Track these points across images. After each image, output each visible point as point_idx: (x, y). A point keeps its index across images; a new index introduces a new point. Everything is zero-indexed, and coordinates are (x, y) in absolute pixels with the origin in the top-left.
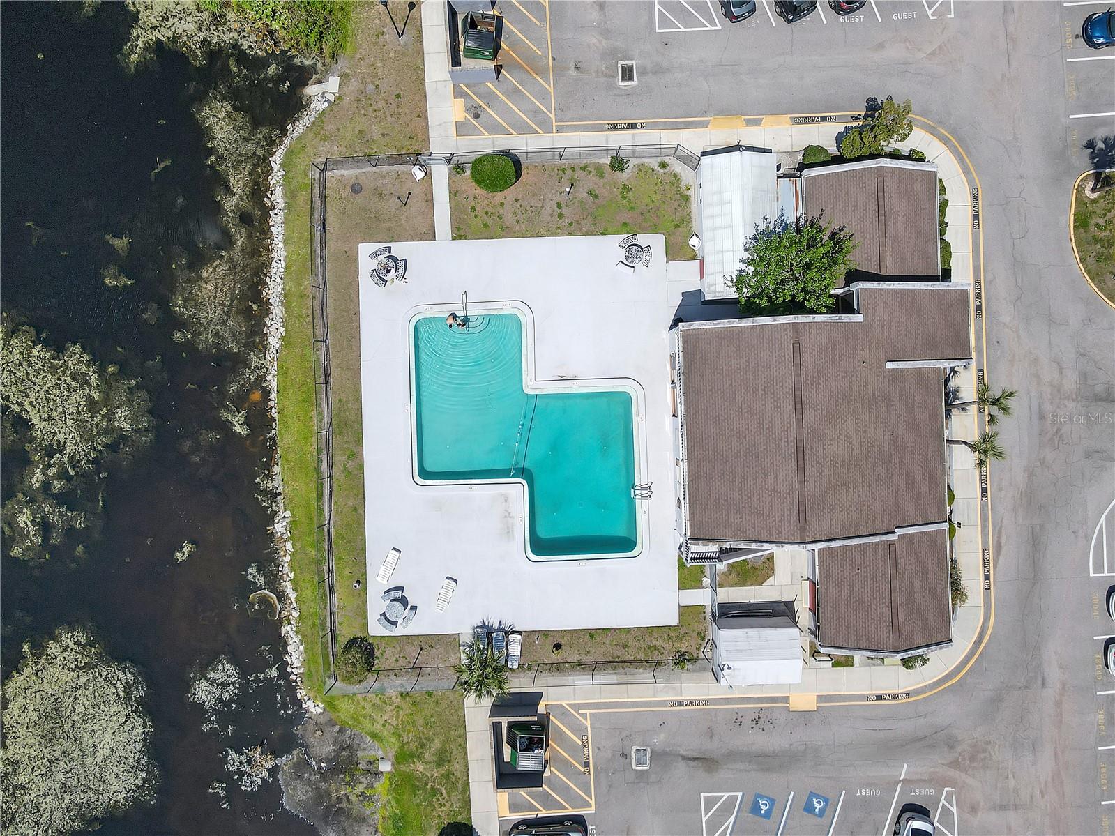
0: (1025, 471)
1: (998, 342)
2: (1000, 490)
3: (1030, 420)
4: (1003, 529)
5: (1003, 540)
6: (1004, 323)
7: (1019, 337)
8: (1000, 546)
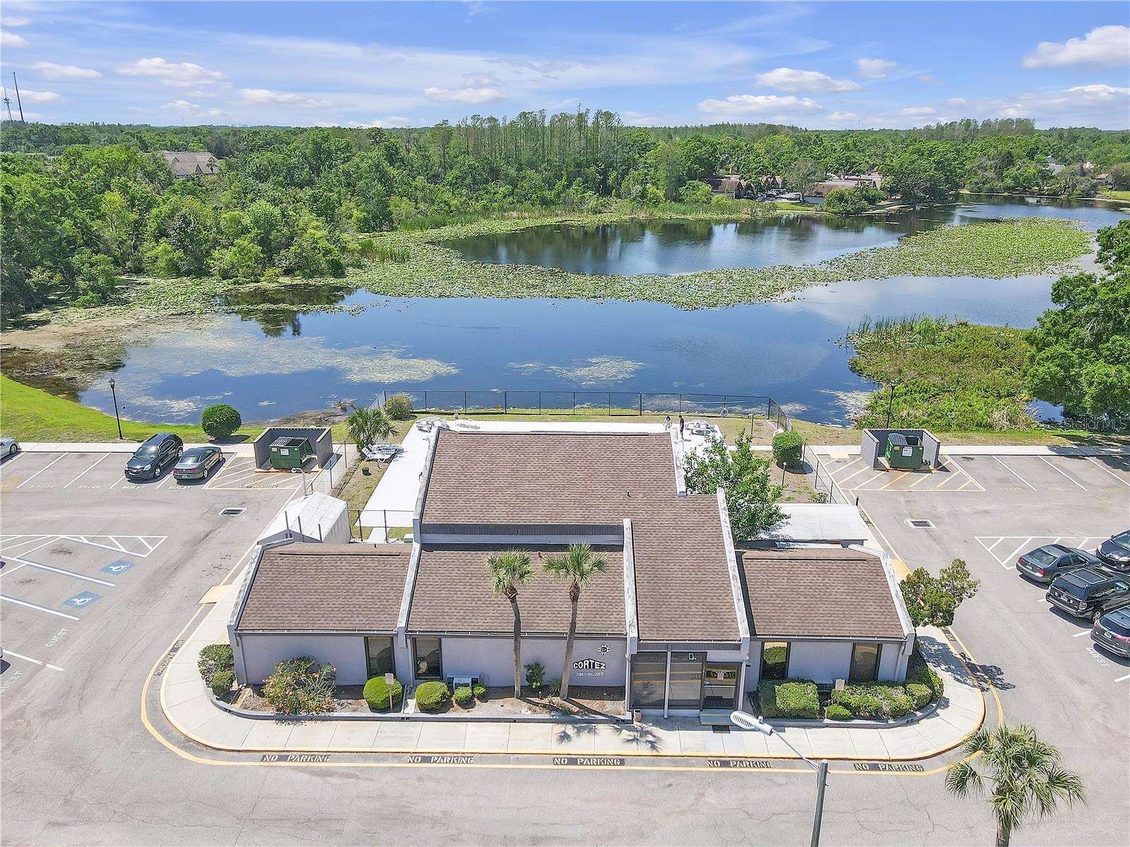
0: (444, 813)
1: (670, 785)
2: (420, 779)
3: (533, 824)
4: (354, 780)
5: (334, 780)
6: (703, 795)
7: (682, 813)
8: (327, 776)
